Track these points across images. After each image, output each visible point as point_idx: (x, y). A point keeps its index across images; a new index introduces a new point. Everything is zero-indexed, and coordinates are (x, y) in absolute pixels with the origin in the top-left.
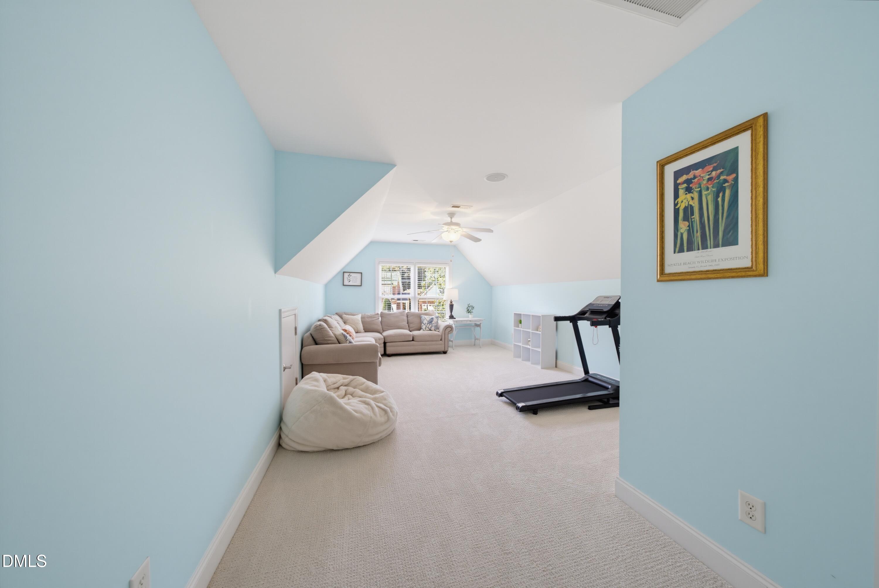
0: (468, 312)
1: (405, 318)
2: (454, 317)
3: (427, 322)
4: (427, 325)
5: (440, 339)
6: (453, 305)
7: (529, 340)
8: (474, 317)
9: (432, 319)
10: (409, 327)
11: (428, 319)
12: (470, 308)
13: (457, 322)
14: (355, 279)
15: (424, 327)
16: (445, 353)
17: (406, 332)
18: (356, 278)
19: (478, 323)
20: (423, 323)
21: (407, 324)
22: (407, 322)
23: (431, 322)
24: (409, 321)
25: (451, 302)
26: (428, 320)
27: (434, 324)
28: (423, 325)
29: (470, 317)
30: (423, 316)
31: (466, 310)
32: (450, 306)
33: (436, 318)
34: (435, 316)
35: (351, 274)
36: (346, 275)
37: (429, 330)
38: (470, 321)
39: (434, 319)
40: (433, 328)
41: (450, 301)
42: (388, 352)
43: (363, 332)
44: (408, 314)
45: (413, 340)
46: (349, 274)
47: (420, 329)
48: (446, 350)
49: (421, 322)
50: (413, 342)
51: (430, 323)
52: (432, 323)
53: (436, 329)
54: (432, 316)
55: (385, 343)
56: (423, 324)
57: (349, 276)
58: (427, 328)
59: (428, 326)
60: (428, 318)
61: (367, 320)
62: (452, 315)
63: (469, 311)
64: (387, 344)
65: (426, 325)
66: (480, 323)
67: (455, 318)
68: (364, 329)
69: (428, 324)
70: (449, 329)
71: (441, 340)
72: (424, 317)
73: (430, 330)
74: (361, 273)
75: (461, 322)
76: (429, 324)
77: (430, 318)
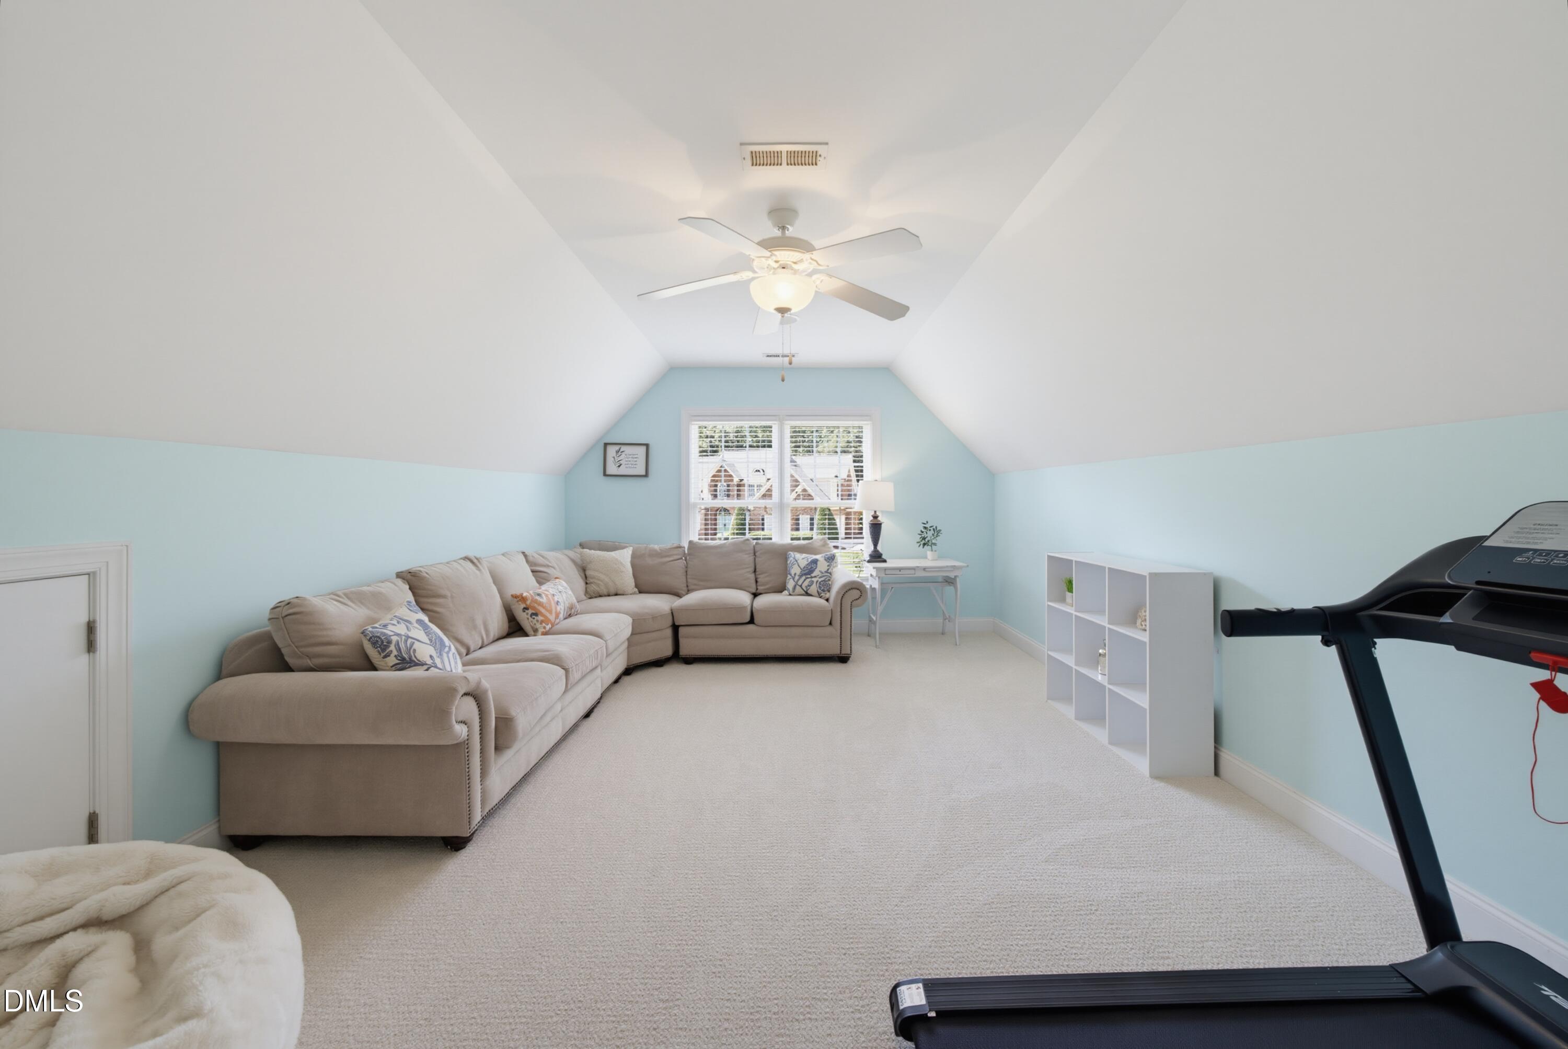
0: (924, 544)
1: (749, 559)
2: (884, 557)
3: (798, 571)
4: (798, 580)
5: (829, 622)
6: (881, 524)
7: (1101, 651)
8: (940, 557)
9: (815, 562)
10: (756, 582)
11: (803, 563)
12: (930, 533)
13: (887, 572)
14: (633, 461)
15: (790, 584)
16: (843, 659)
17: (743, 598)
18: (636, 458)
19: (952, 575)
20: (791, 575)
21: (753, 575)
22: (752, 569)
23: (808, 571)
24: (757, 567)
25: (875, 517)
26: (802, 567)
27: (815, 577)
28: (789, 580)
29: (929, 560)
30: (792, 553)
31: (918, 538)
32: (870, 528)
33: (825, 562)
34: (823, 555)
35: (623, 448)
36: (611, 451)
37: (804, 593)
38: (925, 569)
39: (819, 563)
40: (814, 589)
41: (873, 513)
42: (684, 651)
43: (634, 593)
44: (757, 549)
45: (752, 621)
46: (617, 448)
47: (781, 589)
48: (846, 651)
49: (786, 571)
50: (751, 627)
51: (805, 574)
52: (813, 575)
53: (823, 591)
54: (815, 554)
55: (675, 628)
56: (789, 577)
57: (617, 452)
58: (797, 586)
59: (800, 583)
60: (802, 559)
61: (650, 561)
62: (878, 551)
63: (925, 542)
64: (682, 631)
65: (797, 578)
66: (956, 577)
67: (885, 561)
68: (636, 586)
69: (801, 576)
70: (856, 594)
71: (830, 624)
72: (794, 558)
73: (807, 594)
74: (647, 445)
75: (898, 572)
76: (804, 578)
77: (810, 560)
